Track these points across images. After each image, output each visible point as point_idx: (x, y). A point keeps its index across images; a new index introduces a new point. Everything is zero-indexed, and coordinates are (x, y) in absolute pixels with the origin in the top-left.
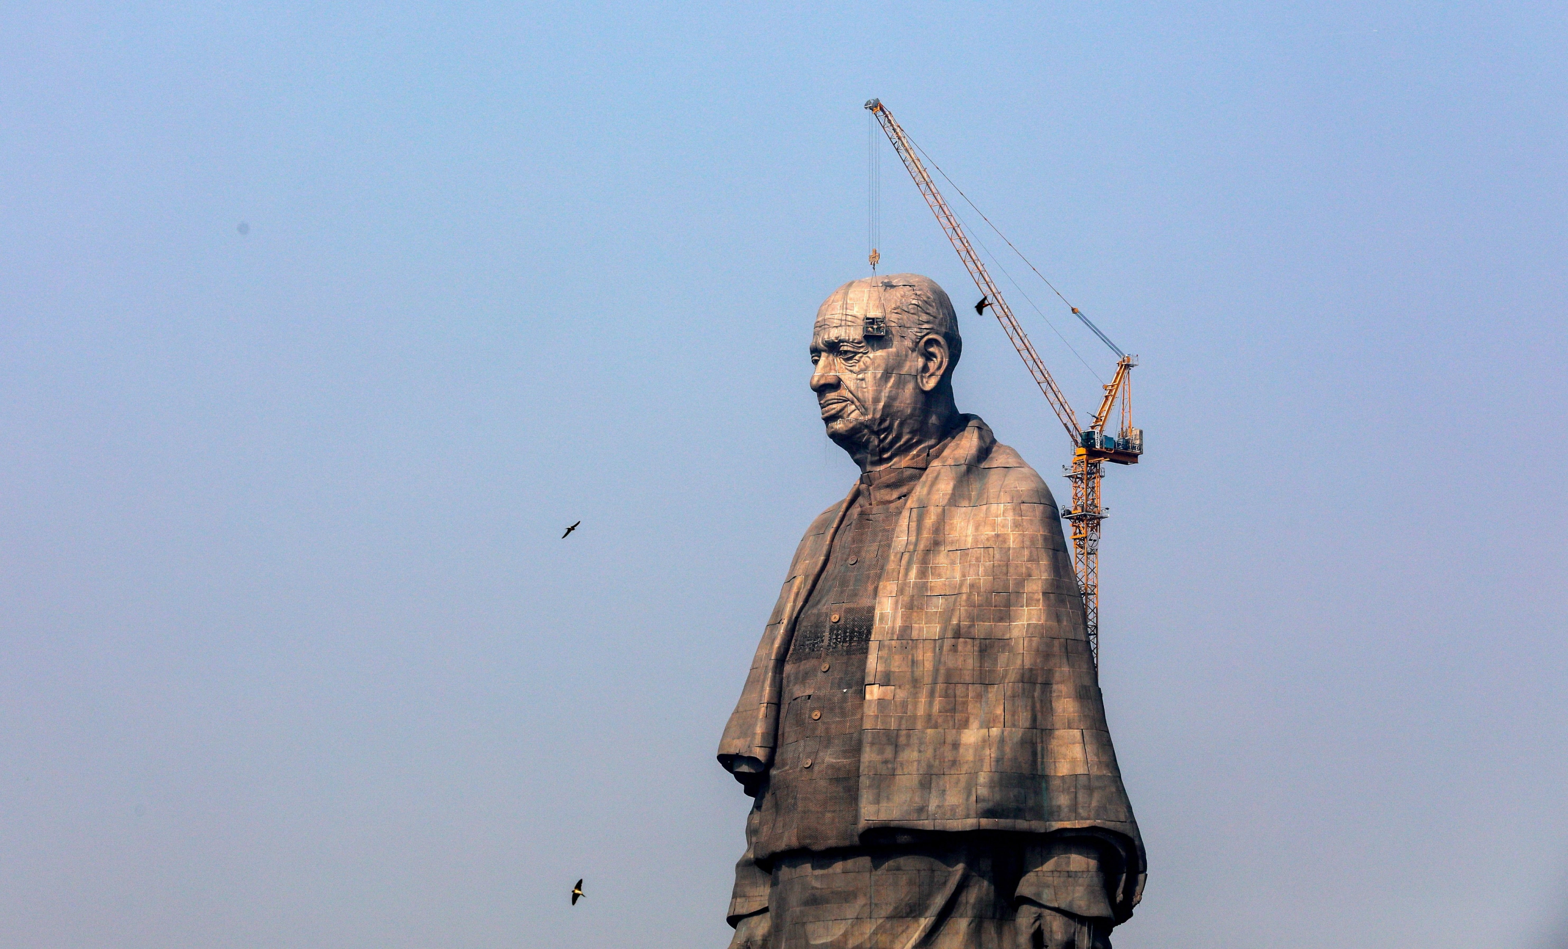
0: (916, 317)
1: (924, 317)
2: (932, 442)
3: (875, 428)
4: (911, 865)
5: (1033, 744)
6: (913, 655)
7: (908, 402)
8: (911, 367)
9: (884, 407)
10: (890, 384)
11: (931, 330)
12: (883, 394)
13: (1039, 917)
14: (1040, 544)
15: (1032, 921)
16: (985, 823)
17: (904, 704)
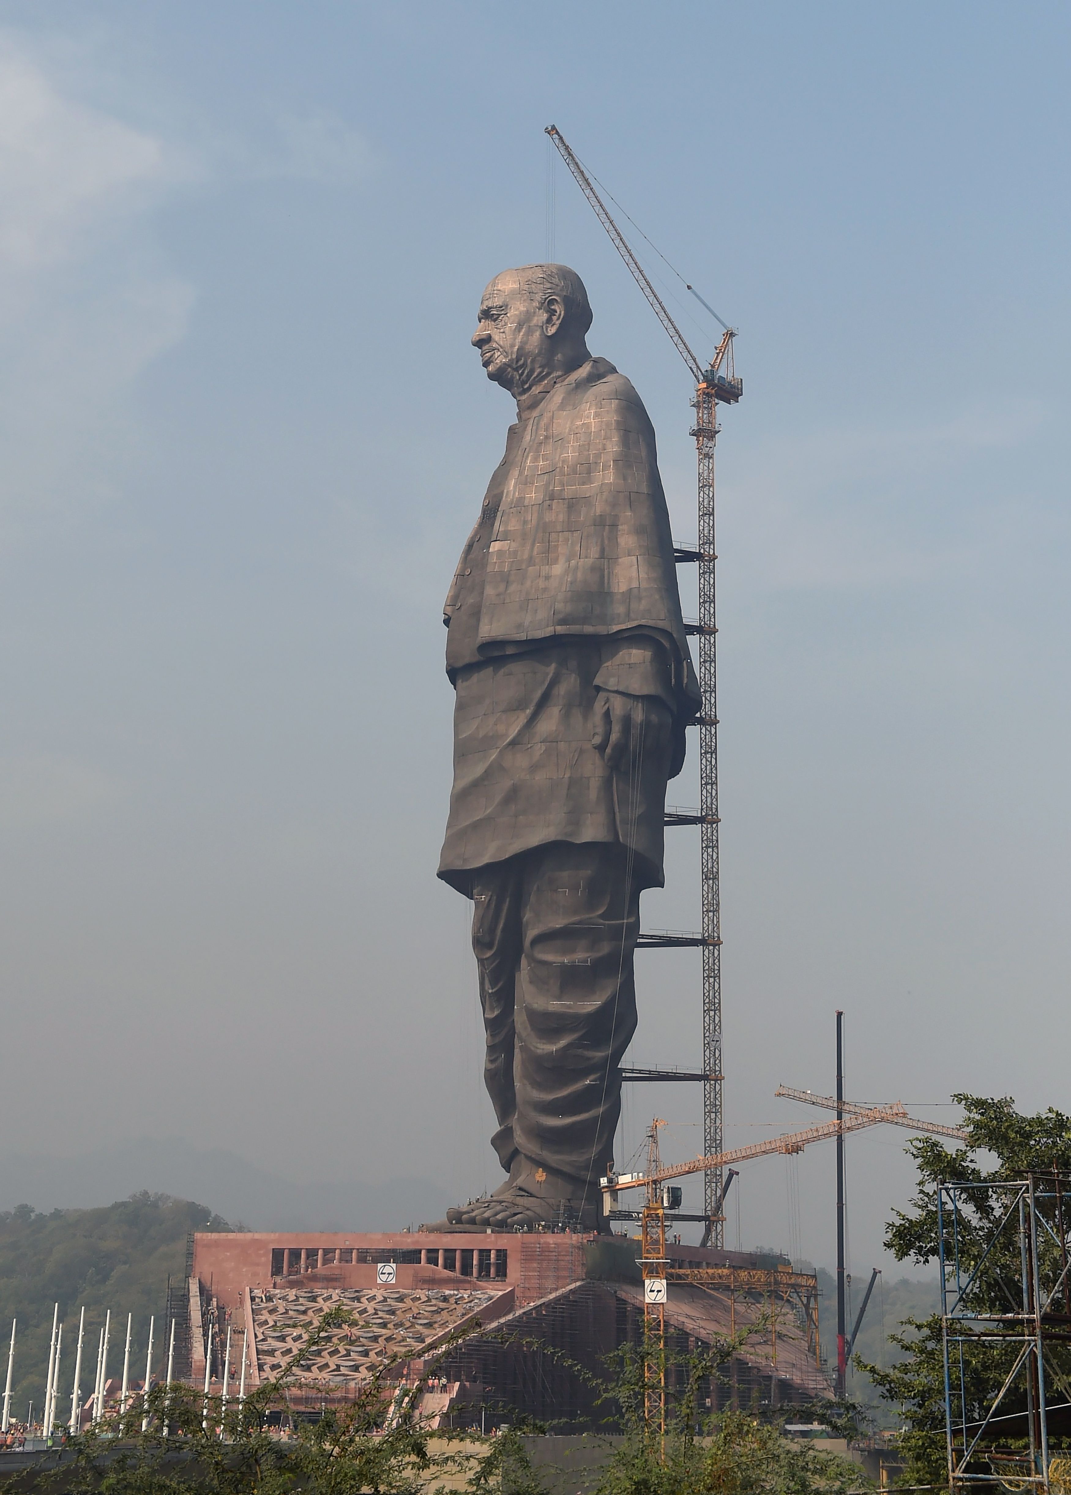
0: (542, 286)
1: (548, 285)
2: (559, 373)
3: (514, 366)
4: (518, 669)
5: (602, 571)
6: (524, 518)
7: (536, 344)
8: (538, 320)
9: (518, 349)
10: (521, 334)
11: (553, 294)
12: (517, 341)
13: (607, 700)
14: (613, 426)
15: (603, 703)
16: (560, 629)
17: (515, 553)
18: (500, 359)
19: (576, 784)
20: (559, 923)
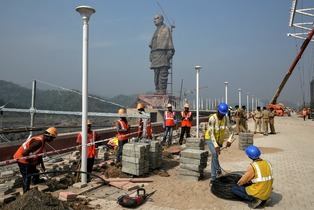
0: (160, 17)
2: (161, 25)
3: (158, 24)
4: (160, 51)
5: (168, 43)
6: (160, 38)
7: (160, 22)
13: (168, 54)
16: (165, 48)
17: (160, 41)
18: (156, 23)
19: (165, 61)
20: (163, 72)
